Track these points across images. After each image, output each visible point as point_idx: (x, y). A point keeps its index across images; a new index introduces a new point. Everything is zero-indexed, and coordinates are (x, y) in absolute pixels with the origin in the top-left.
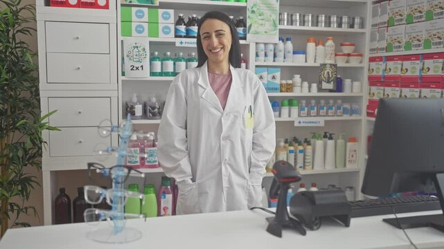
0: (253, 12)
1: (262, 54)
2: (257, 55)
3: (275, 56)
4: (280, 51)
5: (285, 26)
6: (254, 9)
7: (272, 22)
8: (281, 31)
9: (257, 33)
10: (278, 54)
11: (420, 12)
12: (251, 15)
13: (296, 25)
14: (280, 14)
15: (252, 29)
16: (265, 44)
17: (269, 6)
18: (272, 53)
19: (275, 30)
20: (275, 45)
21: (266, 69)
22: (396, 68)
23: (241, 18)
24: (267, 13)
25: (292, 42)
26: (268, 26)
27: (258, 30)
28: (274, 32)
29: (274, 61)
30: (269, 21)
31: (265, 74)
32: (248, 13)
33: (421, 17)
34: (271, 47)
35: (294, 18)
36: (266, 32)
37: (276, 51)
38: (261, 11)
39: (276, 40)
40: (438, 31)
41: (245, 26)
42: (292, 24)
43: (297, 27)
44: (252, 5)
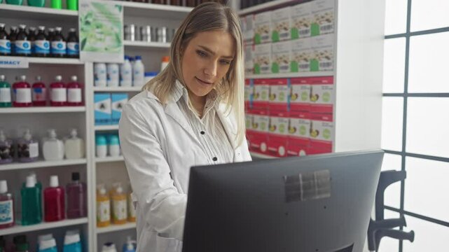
0: (87, 23)
1: (102, 77)
2: (96, 78)
3: (120, 79)
4: (127, 73)
5: (133, 42)
6: (90, 19)
7: (114, 37)
8: (127, 48)
9: (93, 50)
10: (124, 76)
11: (286, 29)
12: (85, 27)
13: (147, 40)
14: (125, 27)
15: (87, 45)
16: (107, 64)
17: (109, 16)
18: (116, 76)
19: (119, 46)
20: (120, 65)
21: (109, 95)
22: (264, 93)
23: (73, 30)
24: (107, 25)
25: (143, 62)
26: (109, 41)
27: (95, 46)
28: (118, 49)
29: (120, 85)
30: (110, 34)
31: (107, 102)
32: (81, 25)
33: (286, 35)
34: (115, 68)
35: (144, 32)
36: (106, 49)
37: (122, 73)
38: (100, 22)
39: (121, 59)
40: (304, 51)
41: (77, 41)
42: (141, 39)
43: (148, 42)
44: (85, 14)
